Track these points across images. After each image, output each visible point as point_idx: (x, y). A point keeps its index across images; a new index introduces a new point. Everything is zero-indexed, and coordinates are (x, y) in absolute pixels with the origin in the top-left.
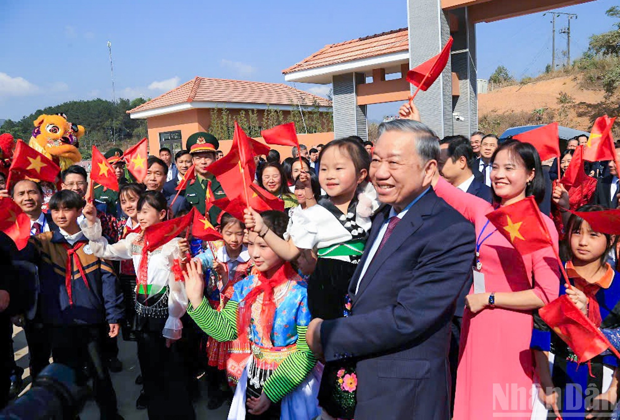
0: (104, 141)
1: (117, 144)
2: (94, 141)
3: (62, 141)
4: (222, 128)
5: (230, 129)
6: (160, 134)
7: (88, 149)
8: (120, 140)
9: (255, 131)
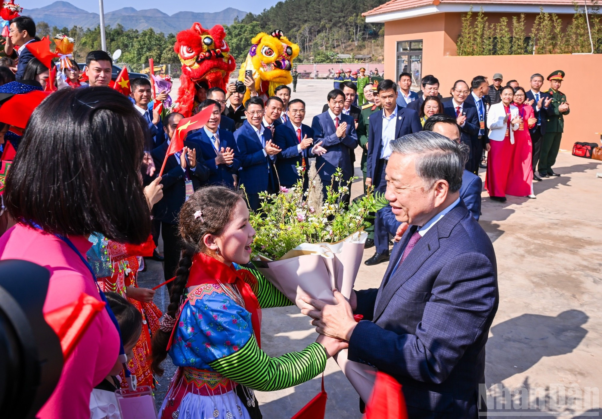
0: (345, 41)
1: (359, 44)
2: (334, 40)
3: (274, 65)
4: (475, 39)
5: (485, 41)
6: (398, 43)
7: (326, 49)
8: (364, 39)
9: (518, 45)
